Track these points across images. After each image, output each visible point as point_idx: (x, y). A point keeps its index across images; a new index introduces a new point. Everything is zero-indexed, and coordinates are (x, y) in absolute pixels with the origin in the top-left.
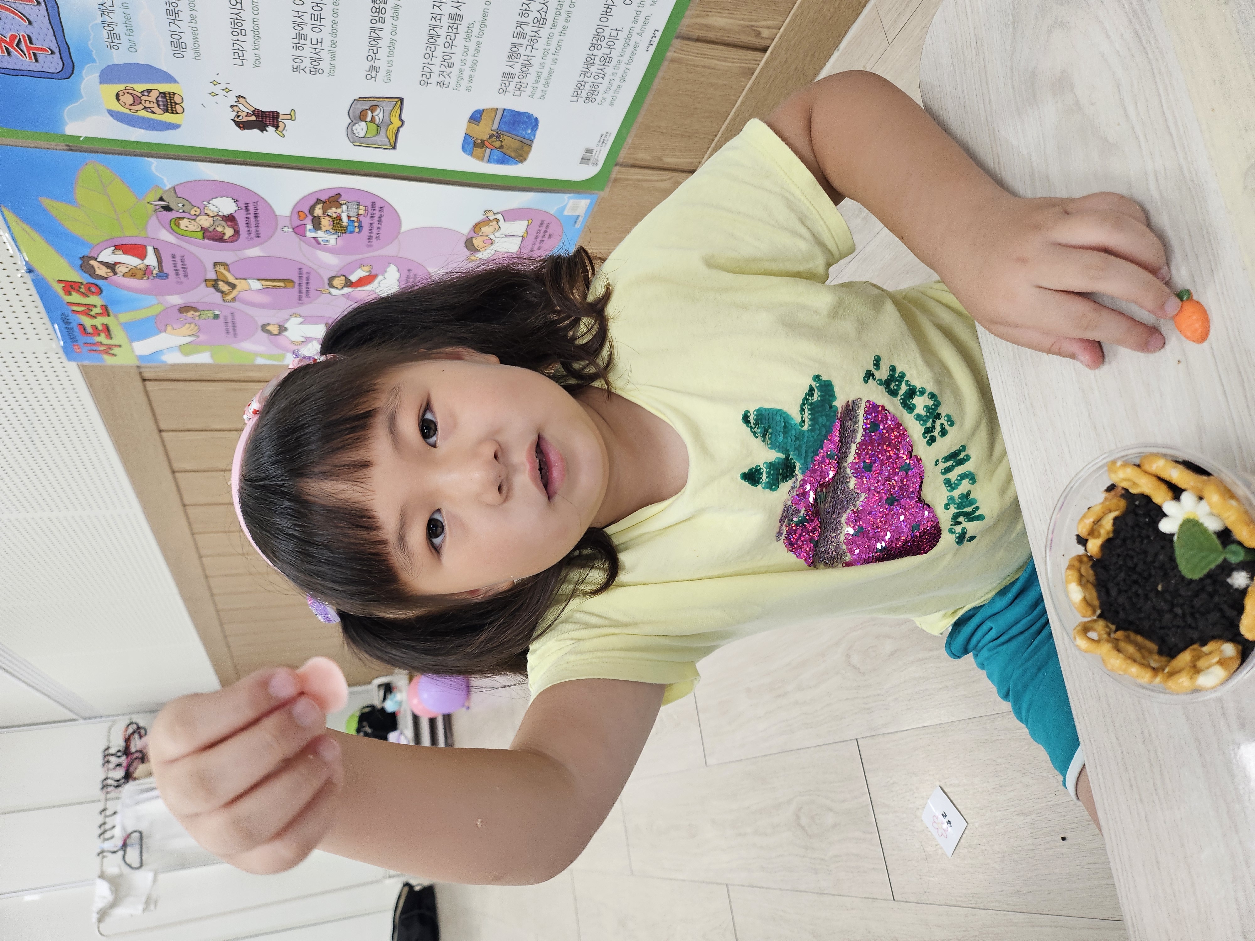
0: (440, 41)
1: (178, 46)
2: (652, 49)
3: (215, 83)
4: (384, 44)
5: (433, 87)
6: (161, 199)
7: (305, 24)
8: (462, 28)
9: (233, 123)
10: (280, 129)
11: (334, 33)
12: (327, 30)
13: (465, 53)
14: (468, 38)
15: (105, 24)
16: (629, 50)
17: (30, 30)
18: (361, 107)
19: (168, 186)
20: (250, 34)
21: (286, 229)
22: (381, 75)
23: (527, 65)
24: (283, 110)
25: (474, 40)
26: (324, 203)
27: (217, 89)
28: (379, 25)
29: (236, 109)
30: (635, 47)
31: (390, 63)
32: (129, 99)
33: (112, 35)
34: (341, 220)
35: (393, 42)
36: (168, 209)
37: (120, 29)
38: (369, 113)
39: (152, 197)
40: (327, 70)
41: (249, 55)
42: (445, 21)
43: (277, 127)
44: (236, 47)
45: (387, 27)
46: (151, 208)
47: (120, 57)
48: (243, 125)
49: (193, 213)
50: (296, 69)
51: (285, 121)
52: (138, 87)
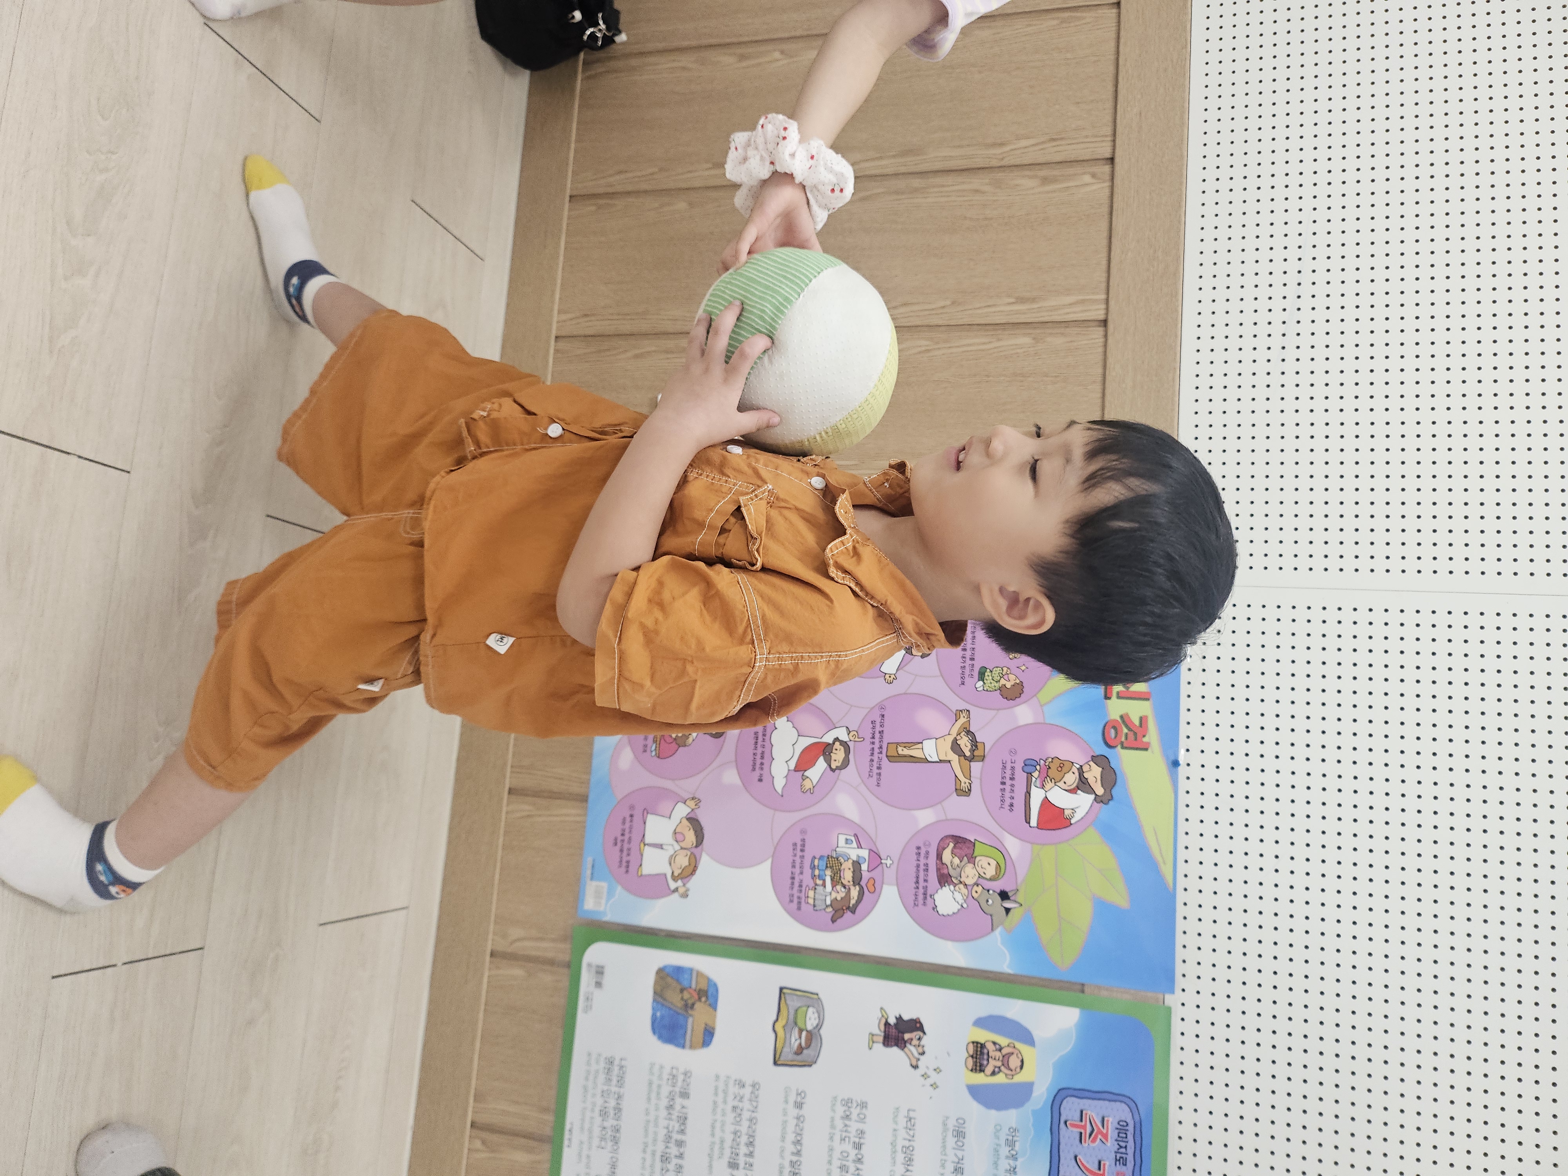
0: (744, 1139)
1: (960, 1134)
2: (568, 1127)
3: (934, 1086)
4: (791, 1137)
5: (748, 1082)
6: (1008, 910)
7: (854, 1161)
8: (727, 1152)
9: (926, 1029)
10: (883, 1021)
11: (831, 1149)
12: (836, 1154)
14: (722, 1142)
15: (1014, 1157)
16: (587, 1125)
17: (1078, 1148)
19: (998, 931)
20: (899, 1148)
21: (889, 862)
23: (670, 1107)
24: (879, 1047)
25: (717, 1140)
26: (848, 908)
27: (934, 1077)
28: (794, 1158)
29: (920, 1050)
30: (582, 1129)
31: (785, 1113)
32: (1013, 1060)
33: (1011, 1144)
34: (832, 879)
35: (783, 1139)
36: (1004, 895)
37: (1005, 1151)
38: (803, 1044)
39: (1017, 913)
40: (838, 1103)
41: (902, 1121)
42: (742, 1160)
43: (887, 1024)
44: (911, 1133)
45: (789, 1157)
46: (1020, 898)
47: (1011, 1117)
48: (916, 1026)
49: (980, 889)
50: (863, 1105)
51: (879, 1032)
52: (1000, 1078)
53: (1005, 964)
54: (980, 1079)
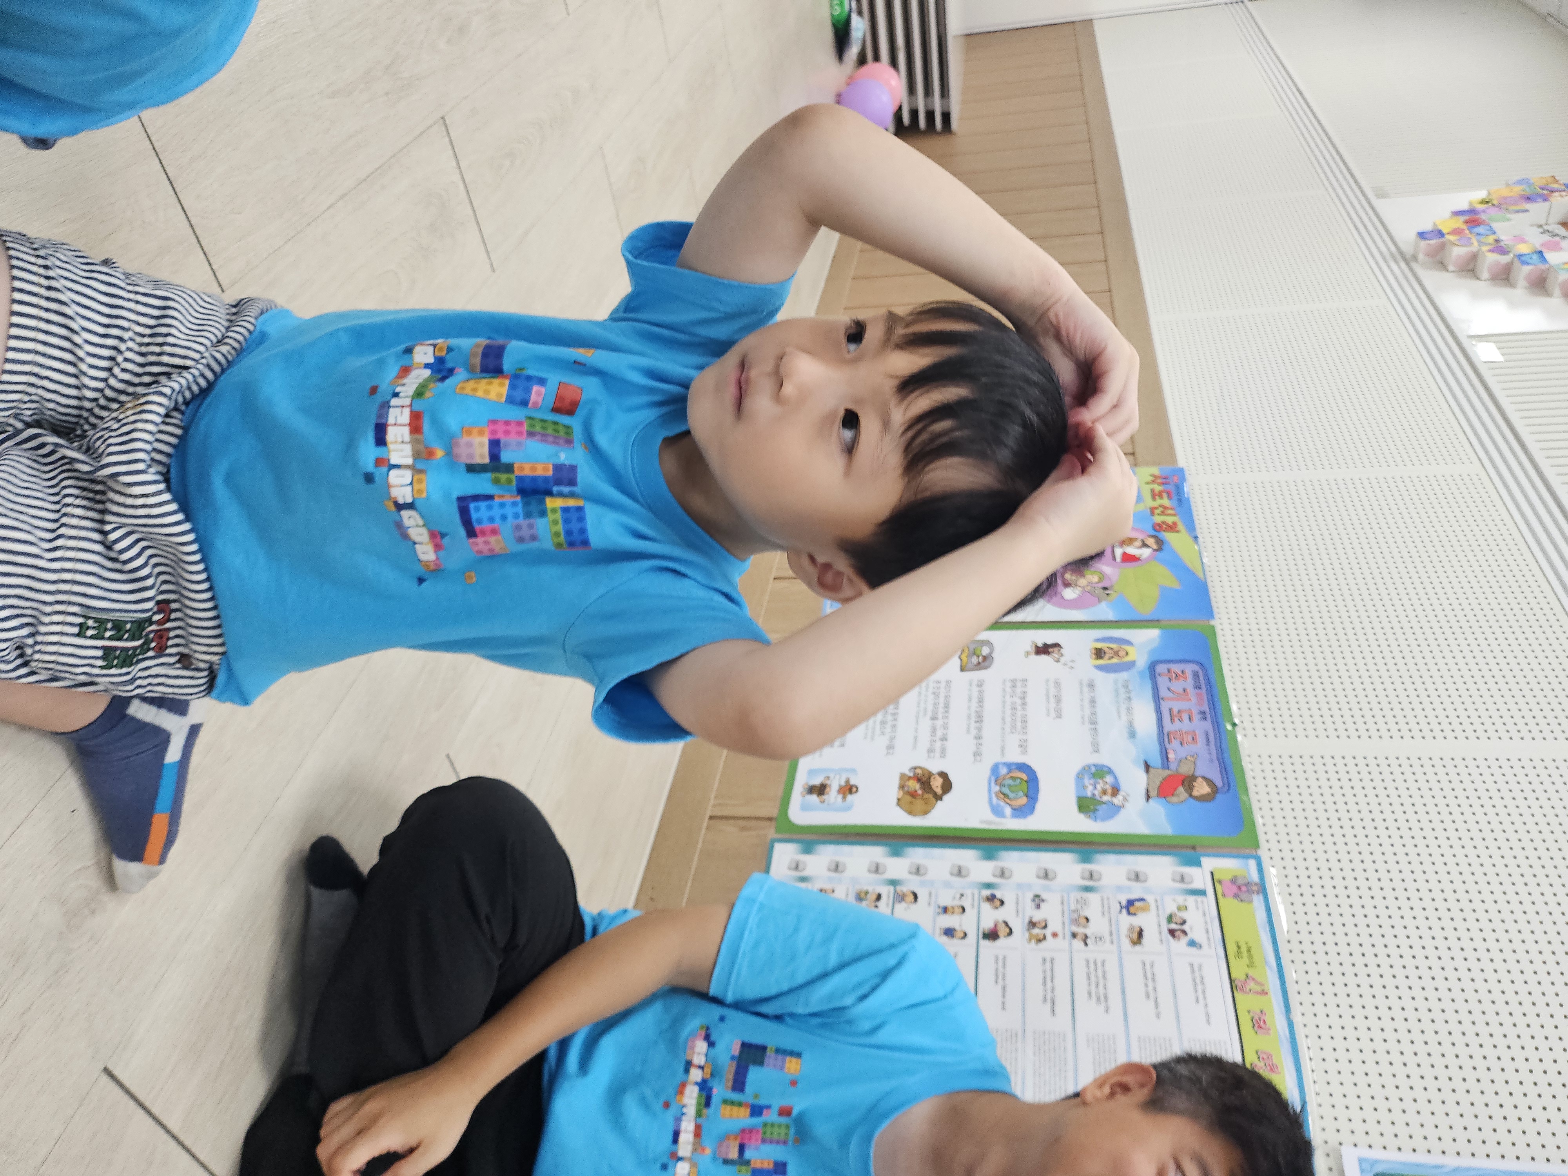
0: (941, 706)
1: (1091, 685)
3: (1072, 668)
4: (975, 700)
5: (942, 680)
6: (1108, 594)
8: (929, 714)
9: (1063, 646)
10: (1035, 645)
12: (1008, 703)
13: (926, 702)
17: (1169, 684)
18: (986, 664)
19: (1103, 603)
20: (1051, 695)
22: (975, 683)
24: (1033, 657)
25: (921, 709)
27: (1071, 664)
28: (978, 709)
29: (1060, 654)
31: (970, 690)
32: (1122, 653)
33: (1126, 686)
35: (970, 701)
36: (1105, 589)
37: (1122, 690)
38: (980, 661)
39: (1113, 596)
40: (1007, 682)
41: (1052, 684)
43: (1037, 646)
44: (1059, 689)
45: (973, 710)
46: (1115, 588)
47: (1124, 675)
48: (1057, 645)
49: (1089, 587)
50: (1025, 680)
51: (1032, 650)
52: (1115, 660)
53: (1110, 616)
54: (1101, 662)
